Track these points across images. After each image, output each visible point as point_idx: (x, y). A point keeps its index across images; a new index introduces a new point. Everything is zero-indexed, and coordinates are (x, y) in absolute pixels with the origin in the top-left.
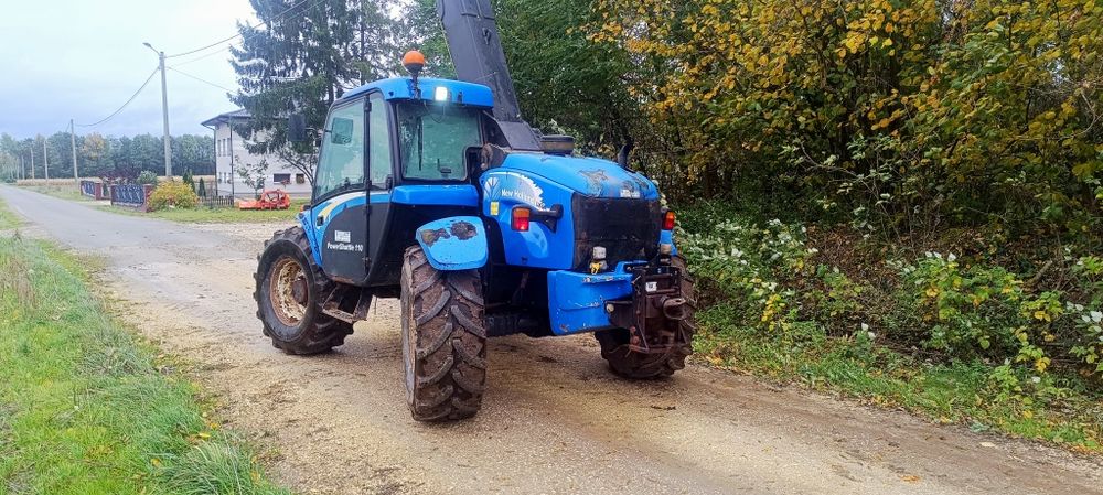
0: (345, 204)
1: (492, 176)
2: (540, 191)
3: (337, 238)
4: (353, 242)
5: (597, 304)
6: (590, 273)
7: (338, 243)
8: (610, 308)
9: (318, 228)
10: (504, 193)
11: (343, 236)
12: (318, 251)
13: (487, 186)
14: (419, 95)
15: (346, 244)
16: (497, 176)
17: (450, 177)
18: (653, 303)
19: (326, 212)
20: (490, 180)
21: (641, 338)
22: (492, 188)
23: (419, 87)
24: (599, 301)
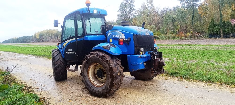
0: (70, 42)
1: (110, 32)
2: (124, 35)
3: (69, 51)
4: (73, 51)
5: (142, 63)
6: (140, 55)
7: (69, 52)
8: (145, 64)
9: (63, 49)
10: (113, 36)
11: (70, 50)
12: (63, 54)
13: (108, 35)
14: (90, 12)
15: (71, 52)
16: (111, 32)
17: (98, 33)
18: (157, 62)
19: (65, 45)
20: (109, 33)
21: (154, 71)
22: (110, 35)
23: (90, 10)
24: (142, 62)
